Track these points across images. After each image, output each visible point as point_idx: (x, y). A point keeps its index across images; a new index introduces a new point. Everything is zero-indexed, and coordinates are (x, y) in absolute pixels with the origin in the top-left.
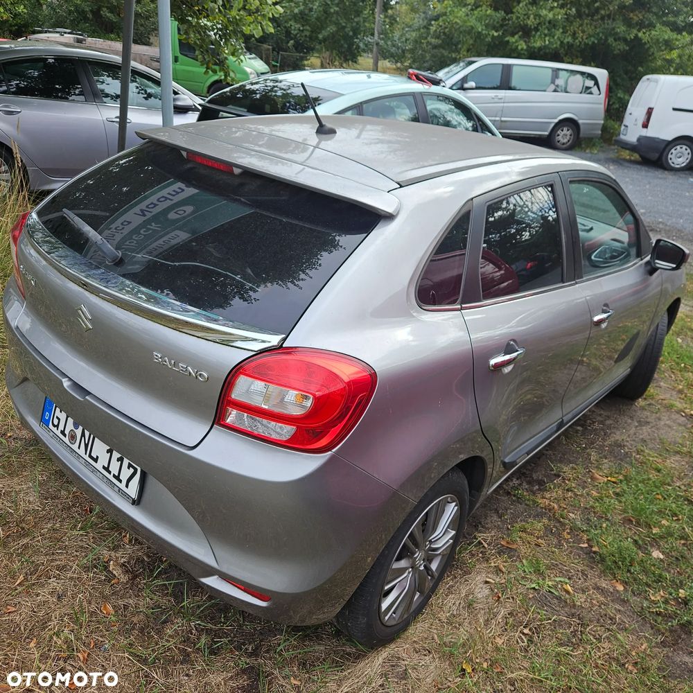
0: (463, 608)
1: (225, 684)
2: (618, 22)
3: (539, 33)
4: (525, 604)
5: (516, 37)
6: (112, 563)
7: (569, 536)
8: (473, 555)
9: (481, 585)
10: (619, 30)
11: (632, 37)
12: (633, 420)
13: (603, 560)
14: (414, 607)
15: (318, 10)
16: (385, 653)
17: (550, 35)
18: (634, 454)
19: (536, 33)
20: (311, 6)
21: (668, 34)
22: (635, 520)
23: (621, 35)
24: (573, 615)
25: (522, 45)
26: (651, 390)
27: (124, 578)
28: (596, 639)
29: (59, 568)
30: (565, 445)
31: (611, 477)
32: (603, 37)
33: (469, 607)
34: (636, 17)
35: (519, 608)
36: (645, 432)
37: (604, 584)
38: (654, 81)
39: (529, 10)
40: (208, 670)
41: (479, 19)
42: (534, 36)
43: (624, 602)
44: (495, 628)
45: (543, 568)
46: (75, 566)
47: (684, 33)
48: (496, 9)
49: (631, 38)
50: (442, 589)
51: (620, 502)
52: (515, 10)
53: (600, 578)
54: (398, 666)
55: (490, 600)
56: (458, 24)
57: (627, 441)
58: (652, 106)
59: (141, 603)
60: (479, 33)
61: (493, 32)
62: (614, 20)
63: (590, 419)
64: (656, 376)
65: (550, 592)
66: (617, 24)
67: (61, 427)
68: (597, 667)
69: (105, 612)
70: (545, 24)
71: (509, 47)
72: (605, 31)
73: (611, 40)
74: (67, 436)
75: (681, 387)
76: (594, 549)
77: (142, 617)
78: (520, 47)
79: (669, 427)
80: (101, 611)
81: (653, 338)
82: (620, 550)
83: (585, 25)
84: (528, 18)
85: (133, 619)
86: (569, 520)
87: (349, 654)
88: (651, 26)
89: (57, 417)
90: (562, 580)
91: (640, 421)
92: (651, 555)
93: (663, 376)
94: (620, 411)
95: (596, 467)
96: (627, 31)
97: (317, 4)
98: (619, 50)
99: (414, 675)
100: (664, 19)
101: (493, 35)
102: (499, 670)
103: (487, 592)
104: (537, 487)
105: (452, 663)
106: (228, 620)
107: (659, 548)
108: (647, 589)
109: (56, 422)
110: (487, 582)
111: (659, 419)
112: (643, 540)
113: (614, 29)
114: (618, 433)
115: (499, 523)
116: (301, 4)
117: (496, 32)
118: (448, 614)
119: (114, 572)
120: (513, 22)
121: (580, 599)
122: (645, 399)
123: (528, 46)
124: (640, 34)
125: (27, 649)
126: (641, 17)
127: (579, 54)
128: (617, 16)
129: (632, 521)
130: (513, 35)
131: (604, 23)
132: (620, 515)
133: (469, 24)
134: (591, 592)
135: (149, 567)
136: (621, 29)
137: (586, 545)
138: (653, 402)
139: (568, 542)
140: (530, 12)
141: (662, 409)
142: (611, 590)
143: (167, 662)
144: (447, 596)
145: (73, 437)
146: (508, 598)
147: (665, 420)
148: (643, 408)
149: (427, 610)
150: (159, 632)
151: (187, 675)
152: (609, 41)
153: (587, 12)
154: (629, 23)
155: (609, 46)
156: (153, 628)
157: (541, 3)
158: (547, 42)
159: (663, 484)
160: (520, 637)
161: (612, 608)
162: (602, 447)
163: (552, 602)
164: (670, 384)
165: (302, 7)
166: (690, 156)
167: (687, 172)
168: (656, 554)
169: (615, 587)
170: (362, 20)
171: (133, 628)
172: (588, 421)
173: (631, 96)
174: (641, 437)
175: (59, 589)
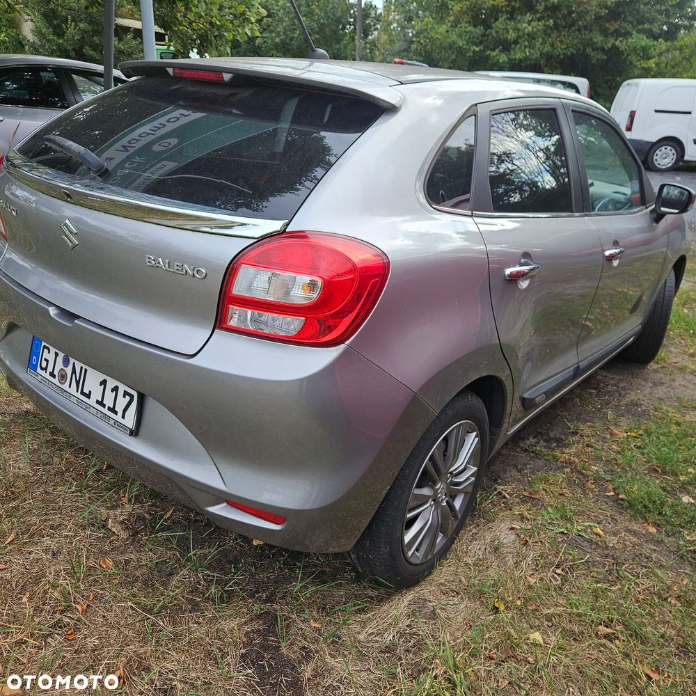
0: (490, 552)
1: (239, 629)
2: (595, 32)
3: (518, 46)
4: (555, 547)
5: (497, 50)
6: (110, 520)
7: (594, 486)
8: (496, 505)
9: (507, 532)
10: (596, 40)
11: (610, 47)
12: (647, 382)
13: (631, 506)
14: (437, 549)
15: (298, 39)
16: (410, 596)
17: (530, 47)
18: (652, 411)
19: (516, 46)
20: (291, 35)
21: (644, 41)
22: (660, 469)
23: (599, 45)
24: (606, 556)
25: (503, 58)
26: (662, 353)
27: (124, 535)
28: (633, 576)
29: (52, 527)
30: (579, 406)
31: (631, 432)
32: (582, 48)
33: (495, 552)
34: (612, 26)
35: (549, 551)
36: (661, 391)
37: (635, 527)
38: (635, 86)
39: (507, 24)
40: (220, 617)
41: (460, 36)
42: (514, 49)
43: (658, 542)
44: (525, 570)
45: (569, 514)
46: (70, 525)
47: (660, 40)
48: (475, 26)
49: (608, 47)
50: (465, 536)
51: (643, 454)
52: (494, 25)
53: (631, 521)
54: (425, 607)
55: (517, 544)
56: (440, 39)
57: (643, 400)
58: (634, 109)
59: (144, 558)
60: (460, 47)
61: (474, 47)
62: (591, 31)
63: (603, 383)
64: (665, 342)
65: (579, 535)
66: (594, 34)
67: (50, 369)
68: (638, 601)
69: (105, 566)
70: (524, 37)
71: (490, 62)
72: (583, 41)
73: (589, 50)
74: (57, 377)
75: (692, 351)
76: (621, 496)
77: (145, 570)
78: (501, 61)
79: (685, 387)
80: (100, 566)
81: (662, 296)
82: (649, 494)
83: (562, 36)
84: (508, 32)
85: (136, 572)
86: (592, 472)
87: (371, 598)
88: (627, 34)
89: (46, 359)
90: (592, 524)
91: (654, 382)
92: (681, 500)
93: (672, 342)
94: (633, 375)
95: (614, 425)
96: (604, 40)
97: (298, 32)
98: (598, 59)
99: (443, 615)
100: (640, 27)
101: (474, 50)
102: (534, 607)
103: (513, 537)
104: (555, 444)
105: (483, 602)
106: (238, 571)
107: (688, 493)
108: (681, 530)
109: (44, 365)
110: (512, 529)
111: (674, 380)
112: (671, 487)
113: (591, 39)
114: (633, 393)
115: (519, 477)
116: (282, 33)
117: (477, 46)
118: (474, 559)
119: (114, 529)
120: (493, 37)
121: (612, 541)
122: (657, 363)
123: (509, 59)
124: (617, 43)
125: (19, 604)
126: (617, 27)
127: (558, 66)
128: (594, 27)
129: (657, 471)
130: (493, 50)
131: (581, 34)
132: (644, 465)
133: (449, 40)
134: (623, 534)
135: (151, 524)
136: (598, 39)
137: (613, 493)
138: (665, 365)
139: (592, 491)
140: (508, 27)
141: (676, 371)
142: (644, 532)
143: (175, 611)
144: (471, 542)
145: (63, 377)
146: (536, 542)
147: (679, 380)
148: (656, 371)
149: (451, 556)
150: (165, 584)
151: (197, 623)
152: (587, 51)
153: (564, 23)
154: (605, 33)
155: (587, 55)
156: (157, 581)
157: (519, 18)
158: (528, 54)
159: (686, 436)
160: (553, 576)
161: (647, 549)
162: (617, 407)
163: (583, 544)
164: (681, 350)
165: (283, 37)
166: (675, 156)
167: (673, 172)
168: (686, 499)
169: (647, 530)
170: (342, 46)
171: (136, 581)
172: (601, 385)
173: (612, 104)
174: (658, 396)
175: (54, 547)
